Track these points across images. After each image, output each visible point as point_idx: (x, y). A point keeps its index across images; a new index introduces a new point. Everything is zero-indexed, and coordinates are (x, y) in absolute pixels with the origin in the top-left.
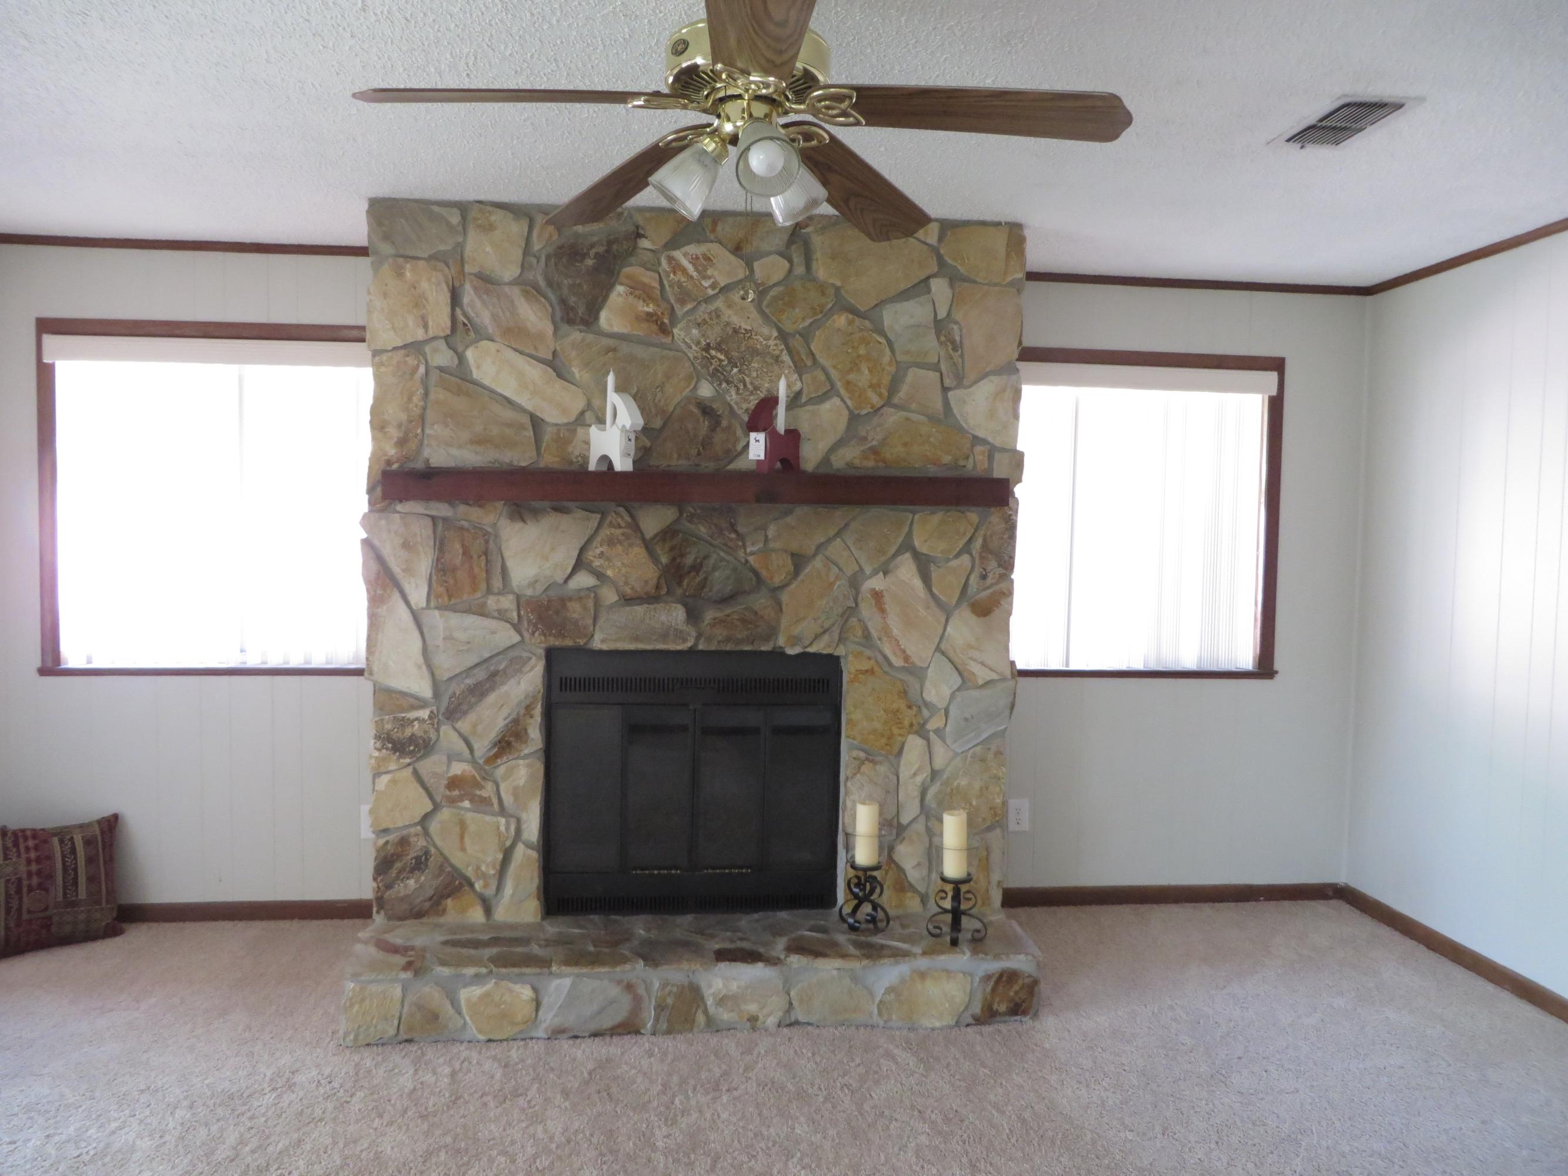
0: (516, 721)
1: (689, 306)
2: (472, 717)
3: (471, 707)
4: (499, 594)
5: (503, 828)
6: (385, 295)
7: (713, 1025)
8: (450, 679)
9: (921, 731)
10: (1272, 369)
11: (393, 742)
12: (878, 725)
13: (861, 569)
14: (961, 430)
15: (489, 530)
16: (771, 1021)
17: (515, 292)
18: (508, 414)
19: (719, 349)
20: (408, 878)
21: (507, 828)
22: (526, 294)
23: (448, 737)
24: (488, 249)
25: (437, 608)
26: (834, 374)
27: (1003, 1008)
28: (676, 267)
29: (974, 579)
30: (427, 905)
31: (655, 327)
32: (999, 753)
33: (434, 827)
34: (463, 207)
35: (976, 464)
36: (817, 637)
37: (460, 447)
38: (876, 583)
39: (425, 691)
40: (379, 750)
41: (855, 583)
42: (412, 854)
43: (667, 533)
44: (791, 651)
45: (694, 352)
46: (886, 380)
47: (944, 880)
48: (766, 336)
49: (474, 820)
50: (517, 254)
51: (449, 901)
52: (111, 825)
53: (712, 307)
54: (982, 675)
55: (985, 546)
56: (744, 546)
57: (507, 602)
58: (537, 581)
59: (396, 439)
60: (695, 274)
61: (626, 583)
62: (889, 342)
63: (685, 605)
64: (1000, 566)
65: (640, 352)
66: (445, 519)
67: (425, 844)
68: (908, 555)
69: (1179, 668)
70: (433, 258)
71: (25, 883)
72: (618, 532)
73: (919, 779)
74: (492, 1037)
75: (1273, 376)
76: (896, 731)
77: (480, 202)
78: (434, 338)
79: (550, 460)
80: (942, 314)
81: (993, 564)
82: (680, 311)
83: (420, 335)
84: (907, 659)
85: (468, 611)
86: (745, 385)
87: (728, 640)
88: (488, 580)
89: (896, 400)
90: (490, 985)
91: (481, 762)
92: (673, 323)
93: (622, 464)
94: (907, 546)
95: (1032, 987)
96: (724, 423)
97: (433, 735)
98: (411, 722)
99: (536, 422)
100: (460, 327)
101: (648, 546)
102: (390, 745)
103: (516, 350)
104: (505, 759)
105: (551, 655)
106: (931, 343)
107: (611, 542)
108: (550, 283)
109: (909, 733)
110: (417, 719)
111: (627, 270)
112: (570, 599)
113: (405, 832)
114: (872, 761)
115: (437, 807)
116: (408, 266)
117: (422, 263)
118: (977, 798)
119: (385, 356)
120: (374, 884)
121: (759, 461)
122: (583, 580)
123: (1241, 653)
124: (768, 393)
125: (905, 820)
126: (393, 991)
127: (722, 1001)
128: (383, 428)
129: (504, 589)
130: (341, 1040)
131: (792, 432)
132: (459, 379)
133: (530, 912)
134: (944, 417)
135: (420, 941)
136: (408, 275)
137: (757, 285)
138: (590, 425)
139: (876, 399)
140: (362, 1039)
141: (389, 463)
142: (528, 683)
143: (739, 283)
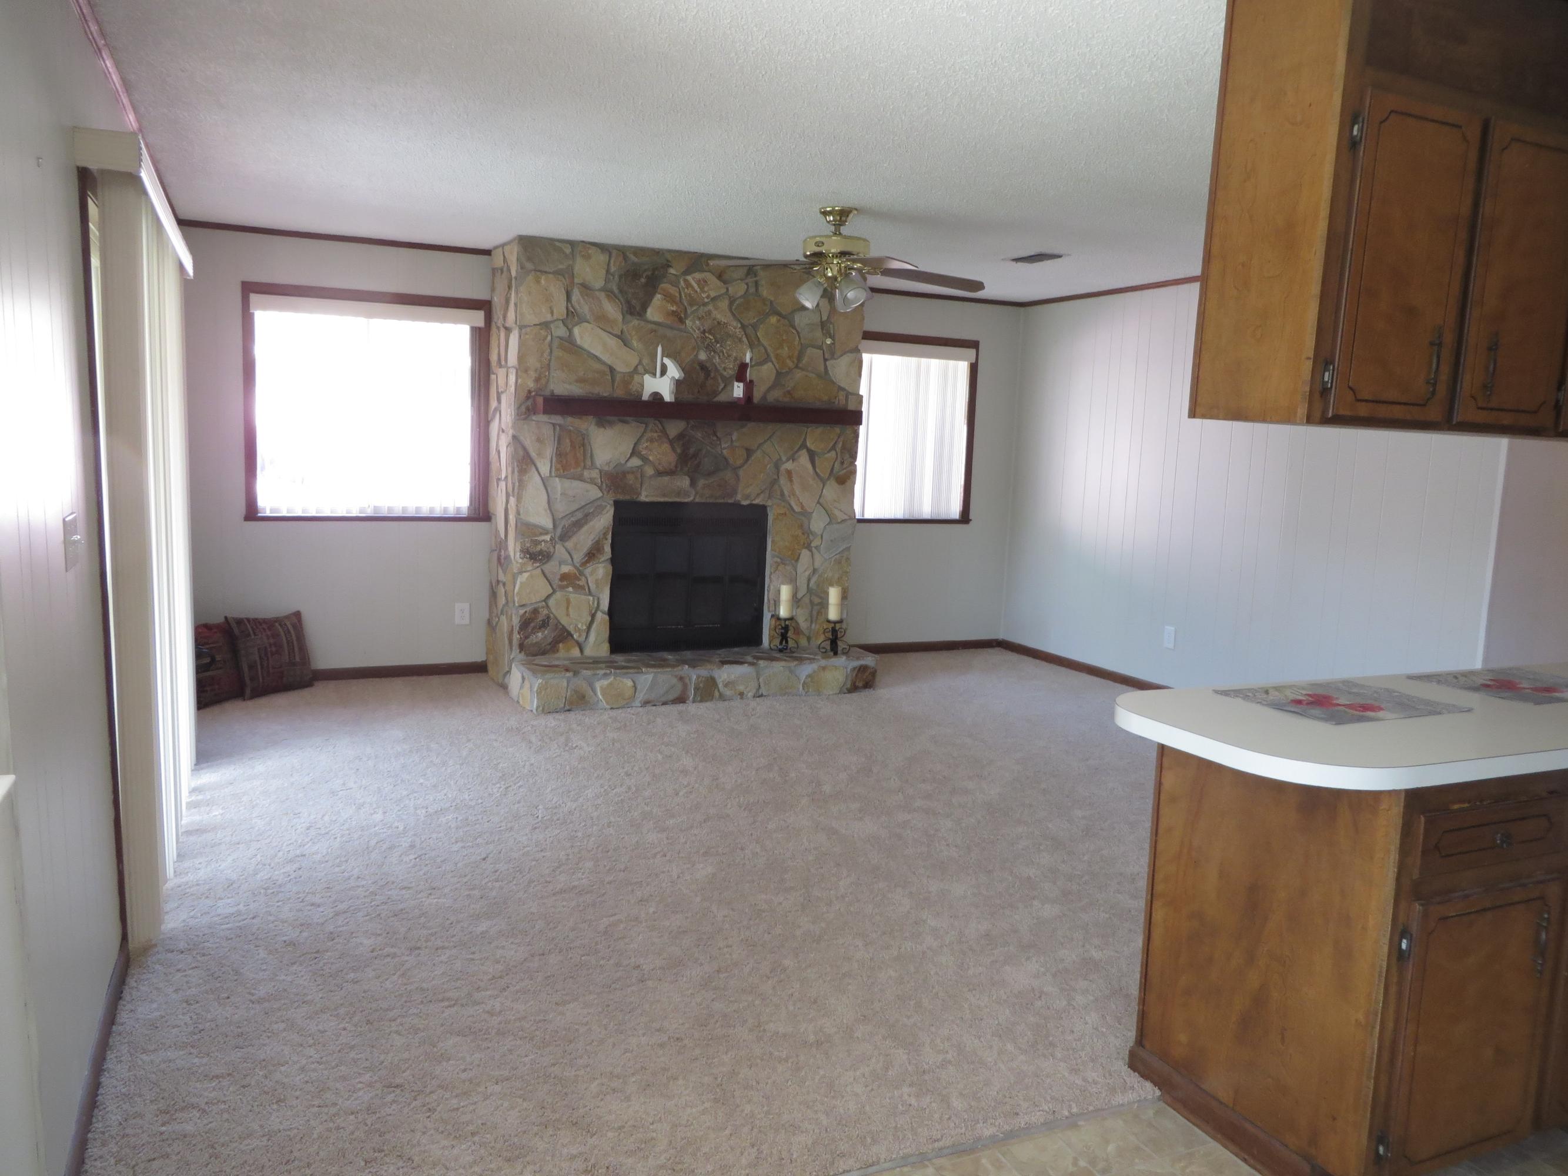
0: (598, 542)
1: (695, 308)
2: (574, 539)
3: (574, 533)
4: (589, 469)
5: (591, 603)
6: (530, 293)
7: (722, 697)
8: (563, 517)
9: (808, 547)
10: (973, 348)
11: (528, 553)
12: (787, 543)
13: (780, 459)
14: (833, 383)
15: (585, 432)
16: (750, 695)
17: (602, 296)
18: (597, 366)
19: (710, 332)
20: (538, 632)
21: (593, 603)
22: (608, 296)
23: (560, 551)
24: (588, 269)
25: (556, 476)
26: (769, 349)
27: (860, 684)
28: (688, 285)
29: (837, 465)
30: (549, 647)
31: (676, 319)
32: (848, 559)
33: (552, 602)
34: (572, 244)
35: (840, 401)
36: (758, 495)
37: (570, 384)
38: (789, 466)
39: (548, 523)
40: (523, 558)
41: (777, 467)
42: (540, 619)
43: (681, 436)
44: (745, 503)
45: (697, 334)
46: (796, 353)
47: (829, 621)
48: (735, 327)
49: (575, 597)
50: (603, 273)
51: (561, 645)
52: (296, 618)
53: (706, 309)
54: (840, 516)
55: (844, 448)
56: (720, 444)
57: (595, 474)
58: (610, 462)
59: (534, 378)
60: (698, 290)
61: (659, 464)
62: (797, 331)
63: (688, 476)
64: (850, 456)
65: (669, 333)
66: (560, 426)
67: (547, 612)
68: (805, 451)
69: (921, 518)
70: (554, 273)
72: (655, 435)
73: (807, 573)
74: (614, 706)
75: (973, 352)
76: (796, 547)
77: (583, 242)
78: (557, 320)
79: (619, 393)
80: (825, 318)
81: (846, 456)
82: (690, 311)
83: (549, 318)
84: (802, 507)
85: (574, 478)
86: (723, 354)
87: (711, 496)
88: (584, 461)
89: (801, 365)
90: (612, 679)
91: (578, 565)
92: (686, 317)
93: (668, 397)
94: (804, 446)
95: (874, 674)
96: (712, 375)
97: (552, 550)
98: (540, 542)
99: (612, 370)
100: (570, 313)
101: (671, 443)
102: (528, 556)
103: (602, 329)
104: (591, 563)
105: (617, 504)
106: (819, 334)
107: (651, 440)
108: (621, 291)
109: (803, 548)
110: (543, 541)
111: (662, 285)
113: (536, 606)
114: (784, 564)
115: (554, 591)
116: (543, 277)
117: (551, 276)
118: (839, 582)
119: (528, 329)
120: (516, 637)
121: (739, 399)
122: (636, 462)
123: (955, 510)
124: (736, 359)
125: (799, 596)
126: (561, 682)
127: (726, 685)
128: (526, 371)
129: (593, 466)
130: (534, 711)
131: (751, 381)
132: (569, 344)
133: (604, 650)
134: (825, 375)
135: (556, 663)
136: (543, 282)
137: (730, 298)
138: (644, 374)
139: (791, 364)
140: (546, 710)
141: (530, 392)
142: (605, 520)
143: (721, 296)
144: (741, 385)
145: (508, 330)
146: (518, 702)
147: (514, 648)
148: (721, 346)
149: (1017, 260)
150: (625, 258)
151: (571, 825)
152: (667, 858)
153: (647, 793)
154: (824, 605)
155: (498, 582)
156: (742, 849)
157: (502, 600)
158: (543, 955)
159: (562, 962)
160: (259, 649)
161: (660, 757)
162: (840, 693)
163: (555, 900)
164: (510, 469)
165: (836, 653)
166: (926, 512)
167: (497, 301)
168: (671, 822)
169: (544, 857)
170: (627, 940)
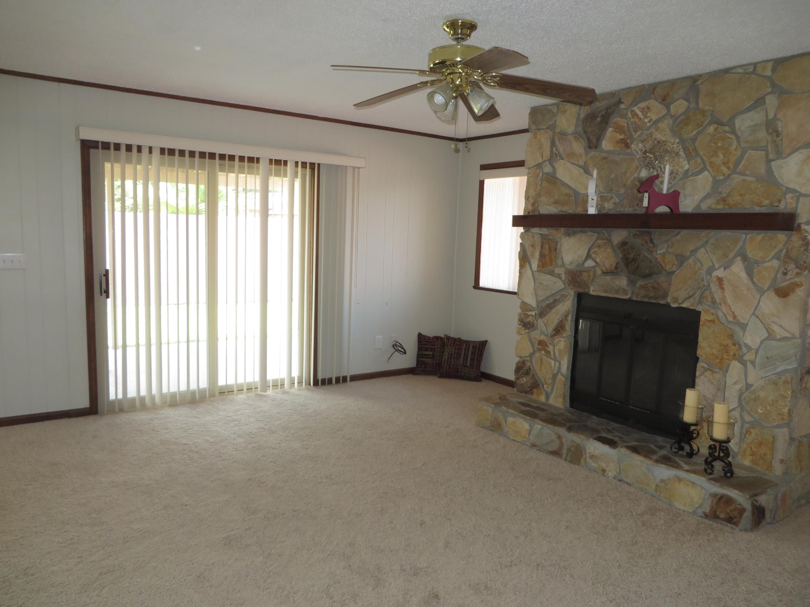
0: (561, 321)
1: (639, 133)
2: (548, 317)
3: (548, 312)
4: (559, 267)
5: (553, 365)
6: (531, 146)
7: (585, 466)
8: (542, 300)
9: (741, 359)
11: (522, 321)
12: (715, 352)
13: (713, 266)
14: (778, 185)
15: (558, 239)
16: (611, 475)
17: (572, 138)
18: (567, 191)
19: (651, 153)
20: (524, 377)
21: (555, 366)
22: (576, 138)
23: (540, 324)
24: (564, 121)
25: (539, 271)
26: (706, 159)
27: (722, 516)
28: (635, 114)
29: (781, 275)
30: (529, 389)
31: (623, 145)
33: (533, 359)
34: (558, 105)
35: (787, 205)
36: (686, 299)
37: (550, 205)
38: (720, 273)
39: (534, 304)
40: (519, 325)
41: (709, 272)
42: (525, 368)
43: (624, 244)
44: (674, 305)
45: (639, 155)
46: (733, 159)
47: (712, 438)
48: (673, 143)
49: (545, 359)
50: (574, 121)
51: (535, 390)
52: (484, 344)
53: (648, 132)
55: (788, 255)
56: (656, 251)
57: (562, 271)
58: (572, 262)
59: (531, 203)
60: (642, 117)
61: (604, 265)
62: (737, 137)
63: (628, 276)
64: (797, 267)
66: (545, 235)
67: (529, 365)
68: (739, 258)
70: (547, 128)
71: (453, 355)
72: (603, 242)
73: (738, 387)
76: (725, 357)
78: (545, 161)
79: (579, 210)
80: (771, 116)
81: (794, 266)
82: (636, 136)
83: (540, 161)
84: (734, 317)
85: (548, 273)
86: (661, 169)
87: (646, 296)
88: (555, 261)
89: (738, 170)
90: (516, 419)
91: (549, 336)
92: (632, 142)
93: (590, 210)
94: (741, 253)
97: (536, 322)
98: (529, 316)
99: (576, 193)
100: (554, 154)
101: (614, 249)
102: (522, 324)
103: (571, 163)
104: (557, 337)
105: (578, 295)
107: (599, 247)
108: (584, 132)
109: (733, 359)
110: (531, 315)
111: (614, 120)
112: (584, 271)
113: (524, 359)
114: (712, 371)
115: (535, 351)
116: (539, 133)
117: (543, 131)
122: (589, 263)
126: (489, 410)
128: (529, 199)
129: (561, 265)
132: (552, 178)
134: (768, 177)
137: (671, 117)
139: (726, 170)
142: (568, 305)
143: (663, 116)
148: (660, 162)
162: (695, 513)
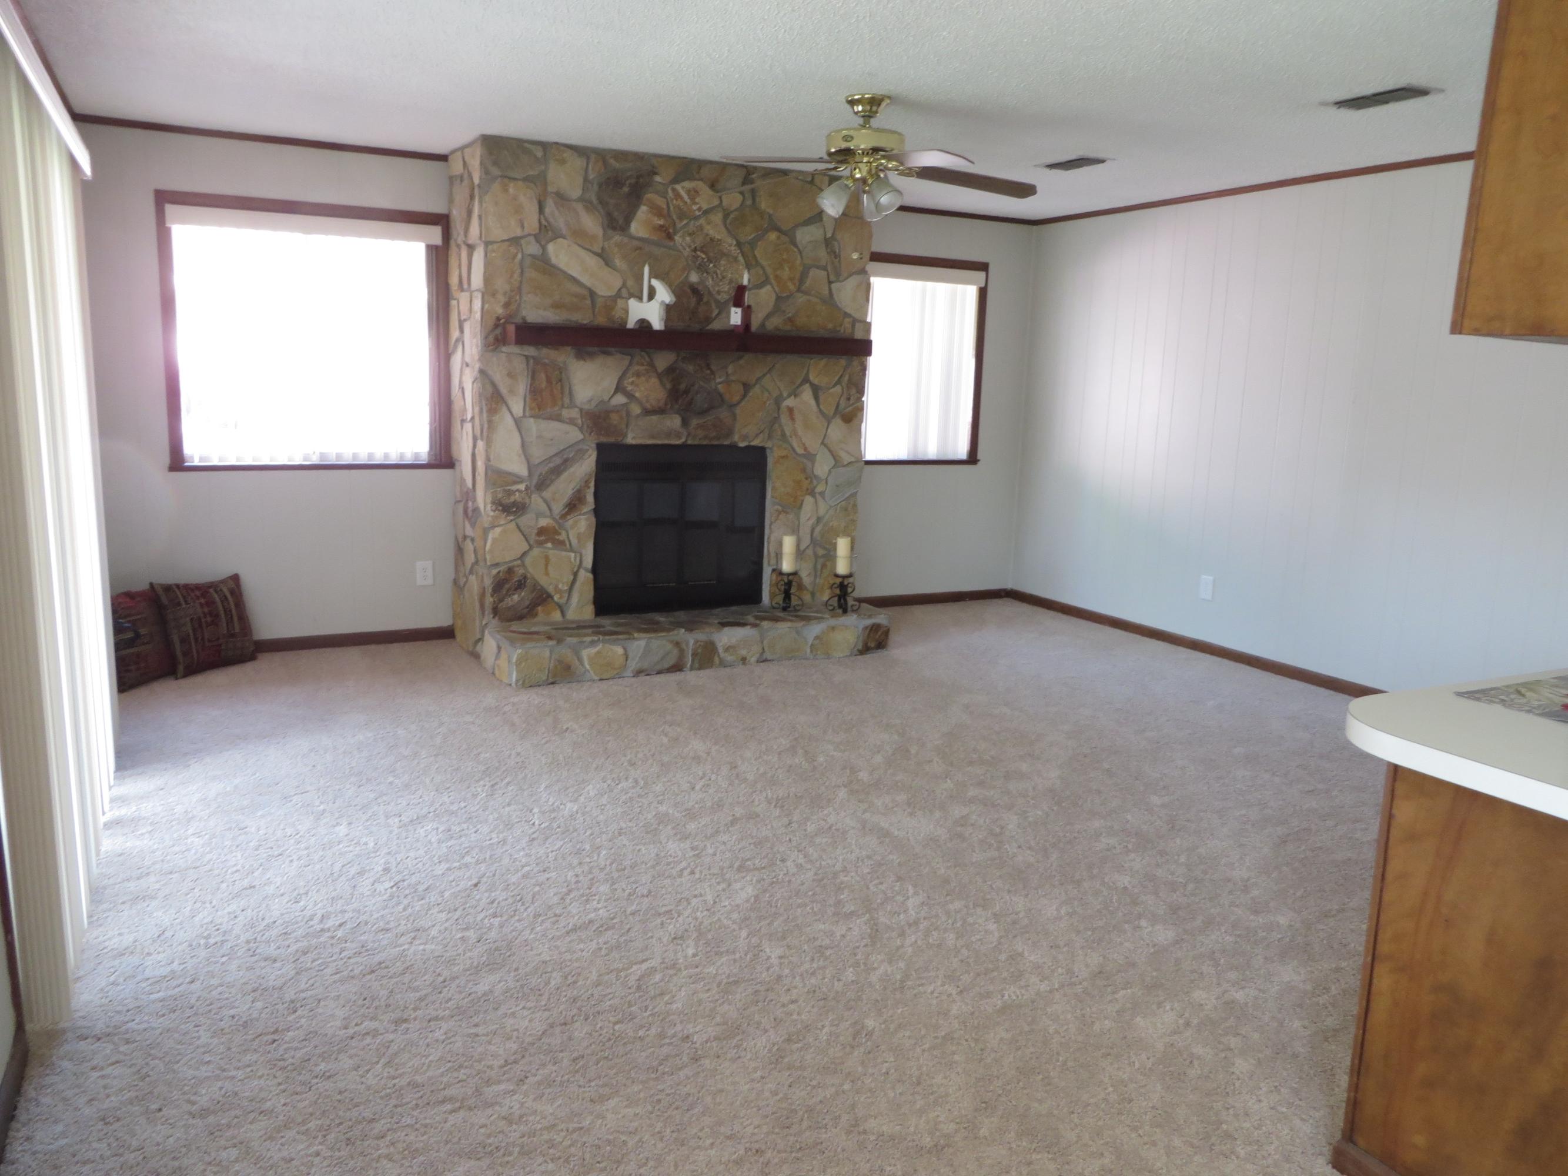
0: (579, 491)
1: (685, 222)
2: (552, 488)
3: (552, 481)
4: (568, 408)
5: (573, 559)
6: (496, 204)
7: (723, 664)
8: (540, 463)
9: (812, 493)
10: (983, 270)
11: (501, 504)
12: (788, 490)
13: (781, 394)
14: (839, 309)
15: (562, 365)
16: (753, 659)
17: (579, 207)
18: (575, 289)
19: (702, 251)
20: (514, 594)
21: (575, 558)
22: (587, 209)
23: (536, 502)
24: (562, 176)
25: (531, 417)
26: (769, 270)
27: (872, 645)
28: (678, 196)
29: (843, 401)
30: (526, 611)
31: (664, 235)
32: (855, 505)
33: (528, 560)
34: (544, 145)
35: (845, 329)
36: (757, 435)
37: (545, 309)
38: (790, 402)
39: (523, 471)
40: (494, 511)
41: (778, 401)
42: (516, 579)
43: (670, 370)
44: (742, 445)
45: (687, 252)
46: (798, 275)
47: (837, 576)
48: (729, 244)
49: (554, 554)
50: (580, 180)
51: (540, 608)
52: (234, 582)
53: (698, 224)
54: (846, 458)
55: (850, 380)
56: (714, 379)
57: (574, 413)
58: (592, 400)
60: (688, 201)
61: (647, 401)
62: (799, 250)
63: (680, 414)
64: (858, 392)
65: (657, 251)
66: (534, 358)
67: (524, 572)
68: (807, 385)
69: (926, 458)
70: (526, 179)
72: (642, 368)
73: (811, 522)
74: (604, 677)
75: (983, 274)
76: (799, 493)
77: (557, 143)
78: (529, 235)
79: (601, 320)
80: (829, 235)
81: (853, 391)
82: (679, 225)
83: (519, 232)
84: (805, 449)
85: (550, 418)
86: (717, 274)
87: (706, 437)
88: (562, 399)
89: (803, 288)
90: (600, 646)
91: (557, 517)
92: (675, 233)
93: (657, 324)
94: (806, 380)
95: (887, 633)
96: (705, 299)
97: (527, 501)
98: (514, 492)
99: (592, 294)
100: (543, 227)
101: (660, 376)
102: (500, 508)
103: (579, 245)
104: (572, 516)
105: (601, 448)
106: (823, 254)
107: (638, 375)
108: (601, 202)
109: (806, 494)
110: (518, 490)
111: (649, 196)
113: (510, 564)
114: (785, 512)
115: (531, 547)
116: (512, 185)
117: (520, 183)
118: (846, 533)
119: (495, 246)
120: (489, 600)
121: (736, 326)
122: (620, 399)
123: (962, 451)
124: (731, 281)
125: (802, 548)
126: (544, 652)
127: (727, 650)
128: (494, 295)
129: (572, 405)
130: (513, 685)
131: (749, 307)
132: (544, 264)
133: (588, 612)
134: (829, 300)
135: (534, 629)
136: (511, 190)
137: (724, 210)
138: (629, 298)
139: (792, 287)
140: (527, 684)
141: (498, 319)
142: (586, 465)
143: (713, 208)
144: (739, 310)
145: (471, 248)
146: (493, 674)
147: (486, 613)
148: (715, 266)
149: (1052, 166)
150: (605, 162)
151: (575, 834)
152: (697, 876)
153: (658, 788)
154: (830, 555)
155: (465, 537)
156: (783, 861)
157: (470, 558)
158: (565, 1024)
159: (591, 1034)
160: (192, 619)
161: (665, 740)
162: (851, 655)
163: (570, 942)
164: (477, 409)
165: (845, 611)
166: (932, 453)
167: (457, 215)
168: (692, 827)
169: (548, 879)
170: (666, 998)
